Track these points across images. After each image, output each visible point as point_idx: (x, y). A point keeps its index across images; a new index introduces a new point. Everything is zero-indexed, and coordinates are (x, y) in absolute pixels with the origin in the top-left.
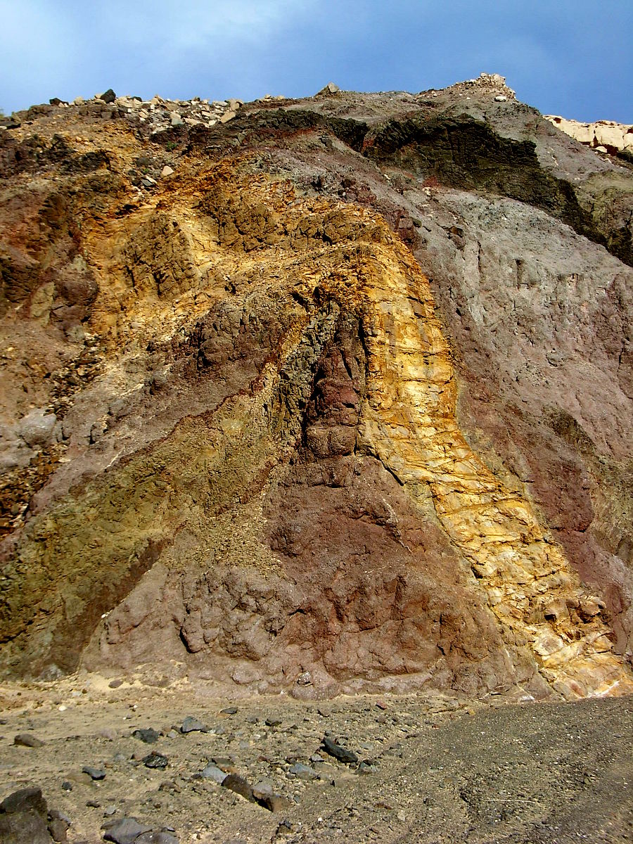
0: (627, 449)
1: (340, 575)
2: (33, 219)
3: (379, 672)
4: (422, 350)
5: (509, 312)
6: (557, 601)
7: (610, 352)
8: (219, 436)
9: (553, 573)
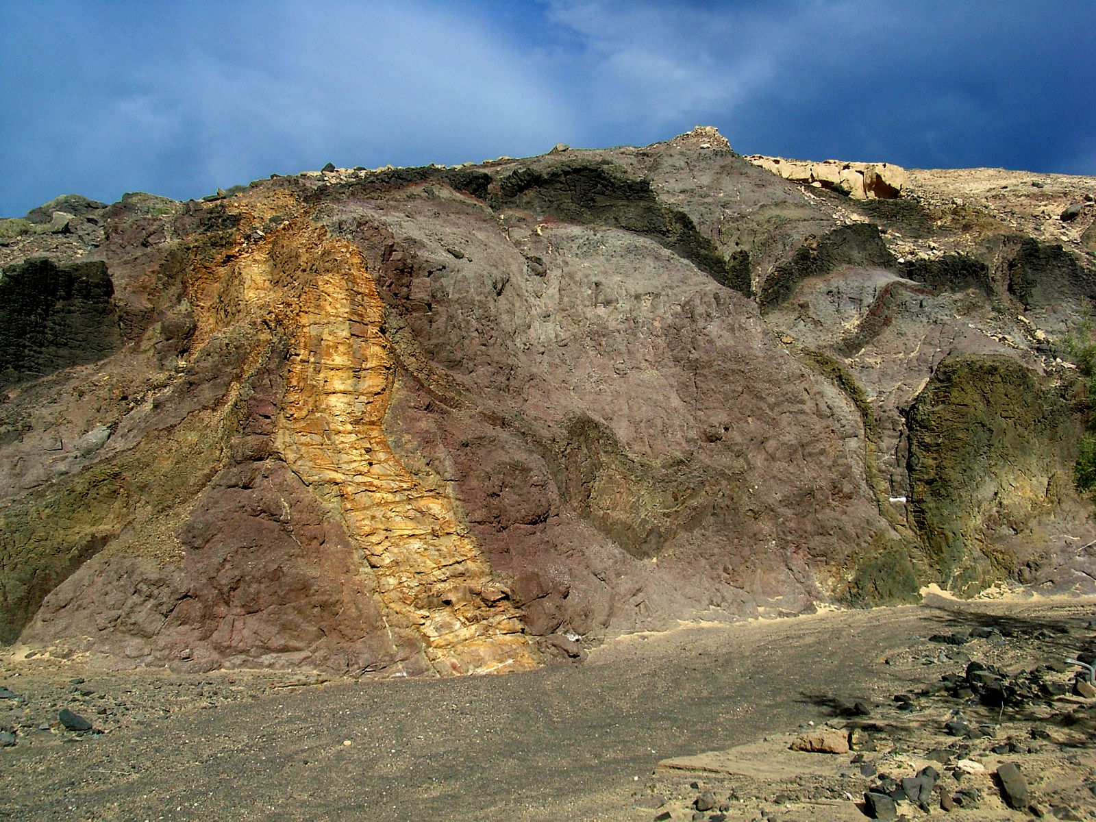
0: (667, 448)
1: (228, 566)
2: (153, 272)
3: (262, 650)
4: (352, 366)
5: (582, 329)
6: (455, 588)
7: (677, 360)
8: (175, 446)
9: (458, 563)
